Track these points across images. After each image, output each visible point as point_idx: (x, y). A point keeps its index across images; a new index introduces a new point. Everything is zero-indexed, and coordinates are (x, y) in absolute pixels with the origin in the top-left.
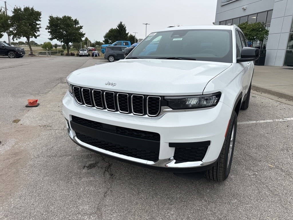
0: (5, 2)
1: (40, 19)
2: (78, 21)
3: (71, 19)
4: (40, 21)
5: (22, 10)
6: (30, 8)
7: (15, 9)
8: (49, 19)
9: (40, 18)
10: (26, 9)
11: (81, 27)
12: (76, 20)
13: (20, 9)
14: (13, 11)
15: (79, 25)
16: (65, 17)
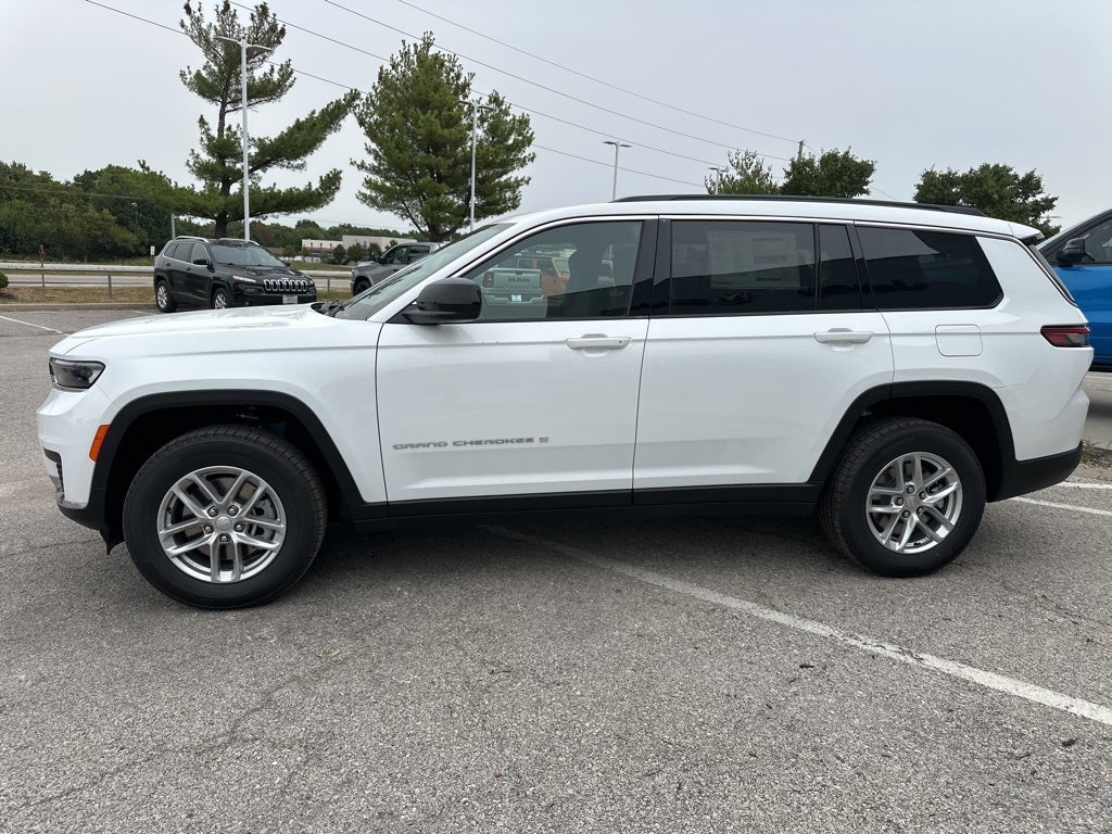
0: (801, 143)
1: (865, 187)
2: (1039, 182)
3: (1011, 173)
4: (867, 192)
5: (817, 164)
6: (841, 154)
7: (793, 164)
8: (922, 183)
9: (866, 184)
10: (830, 160)
11: (1048, 204)
12: (1030, 177)
13: (810, 163)
14: (789, 169)
15: (1039, 197)
16: (985, 168)
